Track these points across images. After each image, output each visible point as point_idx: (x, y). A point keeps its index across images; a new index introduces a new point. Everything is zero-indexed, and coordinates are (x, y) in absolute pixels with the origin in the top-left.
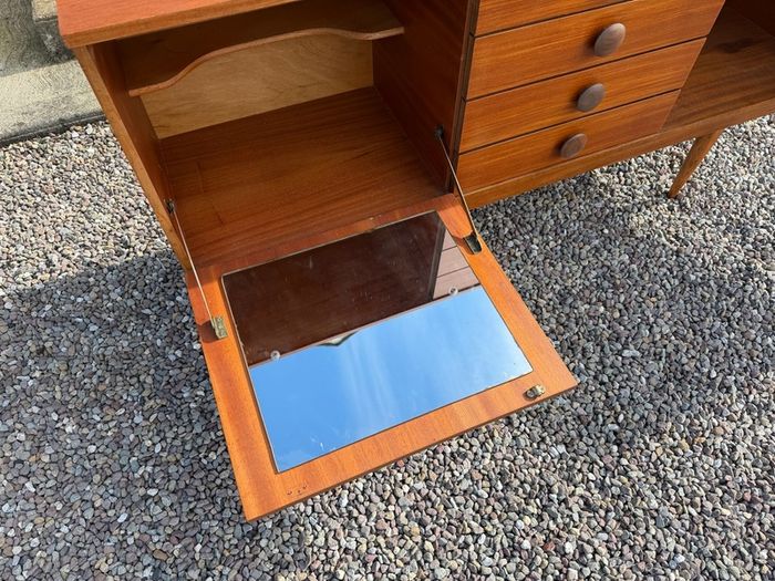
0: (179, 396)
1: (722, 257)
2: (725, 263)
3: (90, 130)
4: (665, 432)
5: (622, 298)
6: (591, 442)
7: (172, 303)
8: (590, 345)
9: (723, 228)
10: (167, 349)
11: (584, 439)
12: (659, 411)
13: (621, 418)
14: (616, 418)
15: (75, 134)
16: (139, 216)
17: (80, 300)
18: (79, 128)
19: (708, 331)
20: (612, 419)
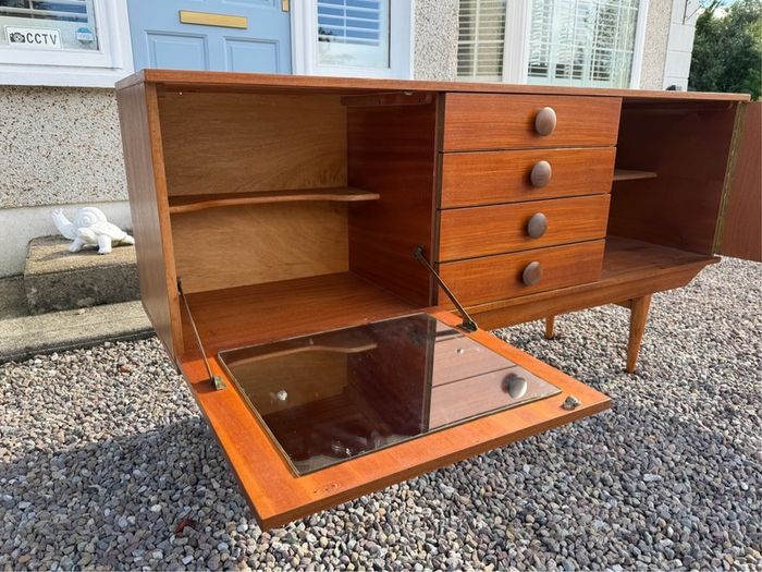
0: (129, 560)
1: (699, 404)
2: (703, 409)
3: (55, 357)
4: (725, 540)
5: (622, 438)
6: (649, 560)
7: (128, 476)
8: (607, 474)
9: (687, 387)
10: (117, 516)
11: (640, 557)
12: (707, 523)
13: (671, 531)
14: (666, 534)
15: (38, 361)
16: (96, 414)
17: (12, 481)
18: (45, 357)
19: (719, 457)
20: (661, 535)
